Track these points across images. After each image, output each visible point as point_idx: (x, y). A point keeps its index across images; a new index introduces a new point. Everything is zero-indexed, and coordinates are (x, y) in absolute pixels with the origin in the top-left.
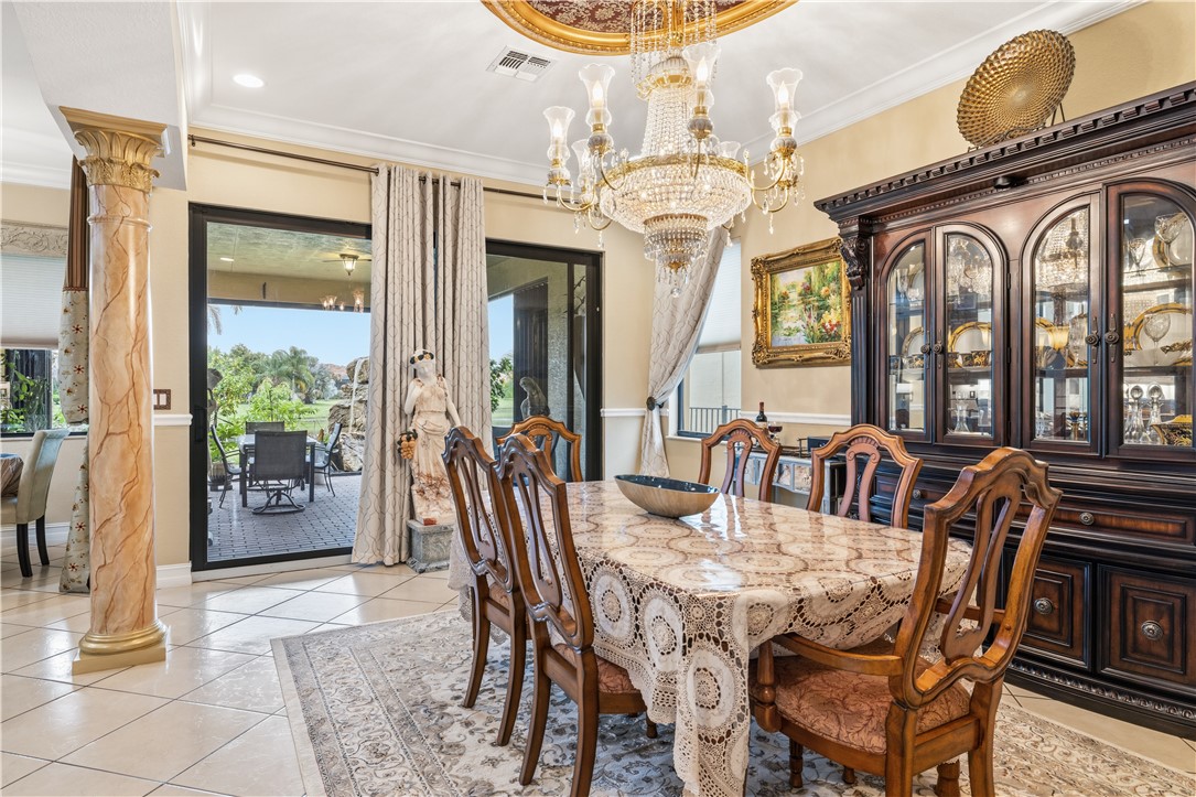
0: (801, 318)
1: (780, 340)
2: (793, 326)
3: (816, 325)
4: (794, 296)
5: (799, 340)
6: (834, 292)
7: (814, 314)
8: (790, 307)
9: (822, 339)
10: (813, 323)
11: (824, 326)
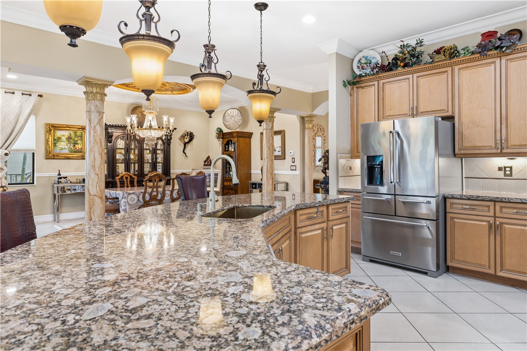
0: (67, 145)
1: (57, 150)
2: (63, 147)
3: (73, 148)
4: (64, 139)
5: (67, 151)
6: (80, 140)
7: (72, 145)
8: (62, 141)
9: (75, 152)
10: (72, 147)
11: (76, 148)
